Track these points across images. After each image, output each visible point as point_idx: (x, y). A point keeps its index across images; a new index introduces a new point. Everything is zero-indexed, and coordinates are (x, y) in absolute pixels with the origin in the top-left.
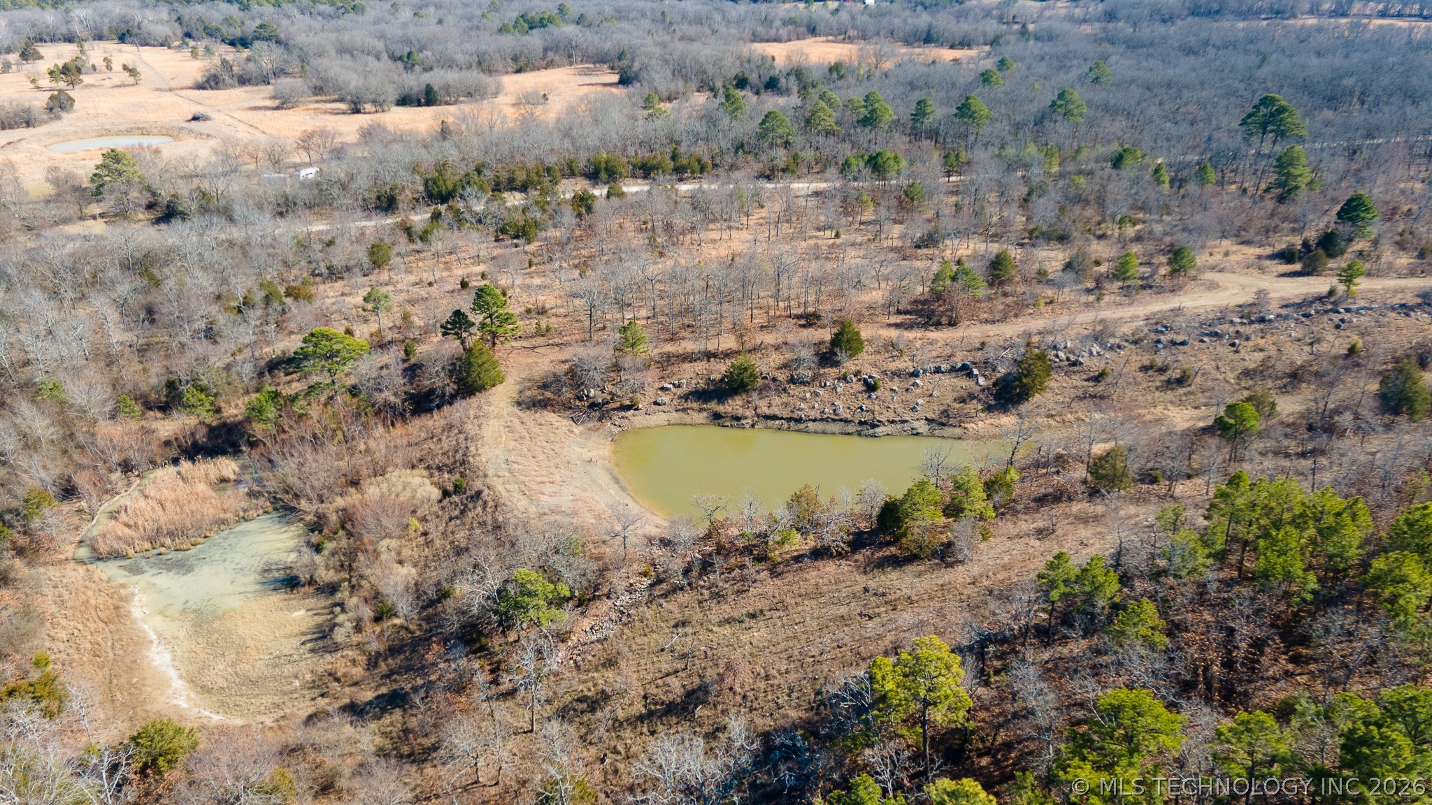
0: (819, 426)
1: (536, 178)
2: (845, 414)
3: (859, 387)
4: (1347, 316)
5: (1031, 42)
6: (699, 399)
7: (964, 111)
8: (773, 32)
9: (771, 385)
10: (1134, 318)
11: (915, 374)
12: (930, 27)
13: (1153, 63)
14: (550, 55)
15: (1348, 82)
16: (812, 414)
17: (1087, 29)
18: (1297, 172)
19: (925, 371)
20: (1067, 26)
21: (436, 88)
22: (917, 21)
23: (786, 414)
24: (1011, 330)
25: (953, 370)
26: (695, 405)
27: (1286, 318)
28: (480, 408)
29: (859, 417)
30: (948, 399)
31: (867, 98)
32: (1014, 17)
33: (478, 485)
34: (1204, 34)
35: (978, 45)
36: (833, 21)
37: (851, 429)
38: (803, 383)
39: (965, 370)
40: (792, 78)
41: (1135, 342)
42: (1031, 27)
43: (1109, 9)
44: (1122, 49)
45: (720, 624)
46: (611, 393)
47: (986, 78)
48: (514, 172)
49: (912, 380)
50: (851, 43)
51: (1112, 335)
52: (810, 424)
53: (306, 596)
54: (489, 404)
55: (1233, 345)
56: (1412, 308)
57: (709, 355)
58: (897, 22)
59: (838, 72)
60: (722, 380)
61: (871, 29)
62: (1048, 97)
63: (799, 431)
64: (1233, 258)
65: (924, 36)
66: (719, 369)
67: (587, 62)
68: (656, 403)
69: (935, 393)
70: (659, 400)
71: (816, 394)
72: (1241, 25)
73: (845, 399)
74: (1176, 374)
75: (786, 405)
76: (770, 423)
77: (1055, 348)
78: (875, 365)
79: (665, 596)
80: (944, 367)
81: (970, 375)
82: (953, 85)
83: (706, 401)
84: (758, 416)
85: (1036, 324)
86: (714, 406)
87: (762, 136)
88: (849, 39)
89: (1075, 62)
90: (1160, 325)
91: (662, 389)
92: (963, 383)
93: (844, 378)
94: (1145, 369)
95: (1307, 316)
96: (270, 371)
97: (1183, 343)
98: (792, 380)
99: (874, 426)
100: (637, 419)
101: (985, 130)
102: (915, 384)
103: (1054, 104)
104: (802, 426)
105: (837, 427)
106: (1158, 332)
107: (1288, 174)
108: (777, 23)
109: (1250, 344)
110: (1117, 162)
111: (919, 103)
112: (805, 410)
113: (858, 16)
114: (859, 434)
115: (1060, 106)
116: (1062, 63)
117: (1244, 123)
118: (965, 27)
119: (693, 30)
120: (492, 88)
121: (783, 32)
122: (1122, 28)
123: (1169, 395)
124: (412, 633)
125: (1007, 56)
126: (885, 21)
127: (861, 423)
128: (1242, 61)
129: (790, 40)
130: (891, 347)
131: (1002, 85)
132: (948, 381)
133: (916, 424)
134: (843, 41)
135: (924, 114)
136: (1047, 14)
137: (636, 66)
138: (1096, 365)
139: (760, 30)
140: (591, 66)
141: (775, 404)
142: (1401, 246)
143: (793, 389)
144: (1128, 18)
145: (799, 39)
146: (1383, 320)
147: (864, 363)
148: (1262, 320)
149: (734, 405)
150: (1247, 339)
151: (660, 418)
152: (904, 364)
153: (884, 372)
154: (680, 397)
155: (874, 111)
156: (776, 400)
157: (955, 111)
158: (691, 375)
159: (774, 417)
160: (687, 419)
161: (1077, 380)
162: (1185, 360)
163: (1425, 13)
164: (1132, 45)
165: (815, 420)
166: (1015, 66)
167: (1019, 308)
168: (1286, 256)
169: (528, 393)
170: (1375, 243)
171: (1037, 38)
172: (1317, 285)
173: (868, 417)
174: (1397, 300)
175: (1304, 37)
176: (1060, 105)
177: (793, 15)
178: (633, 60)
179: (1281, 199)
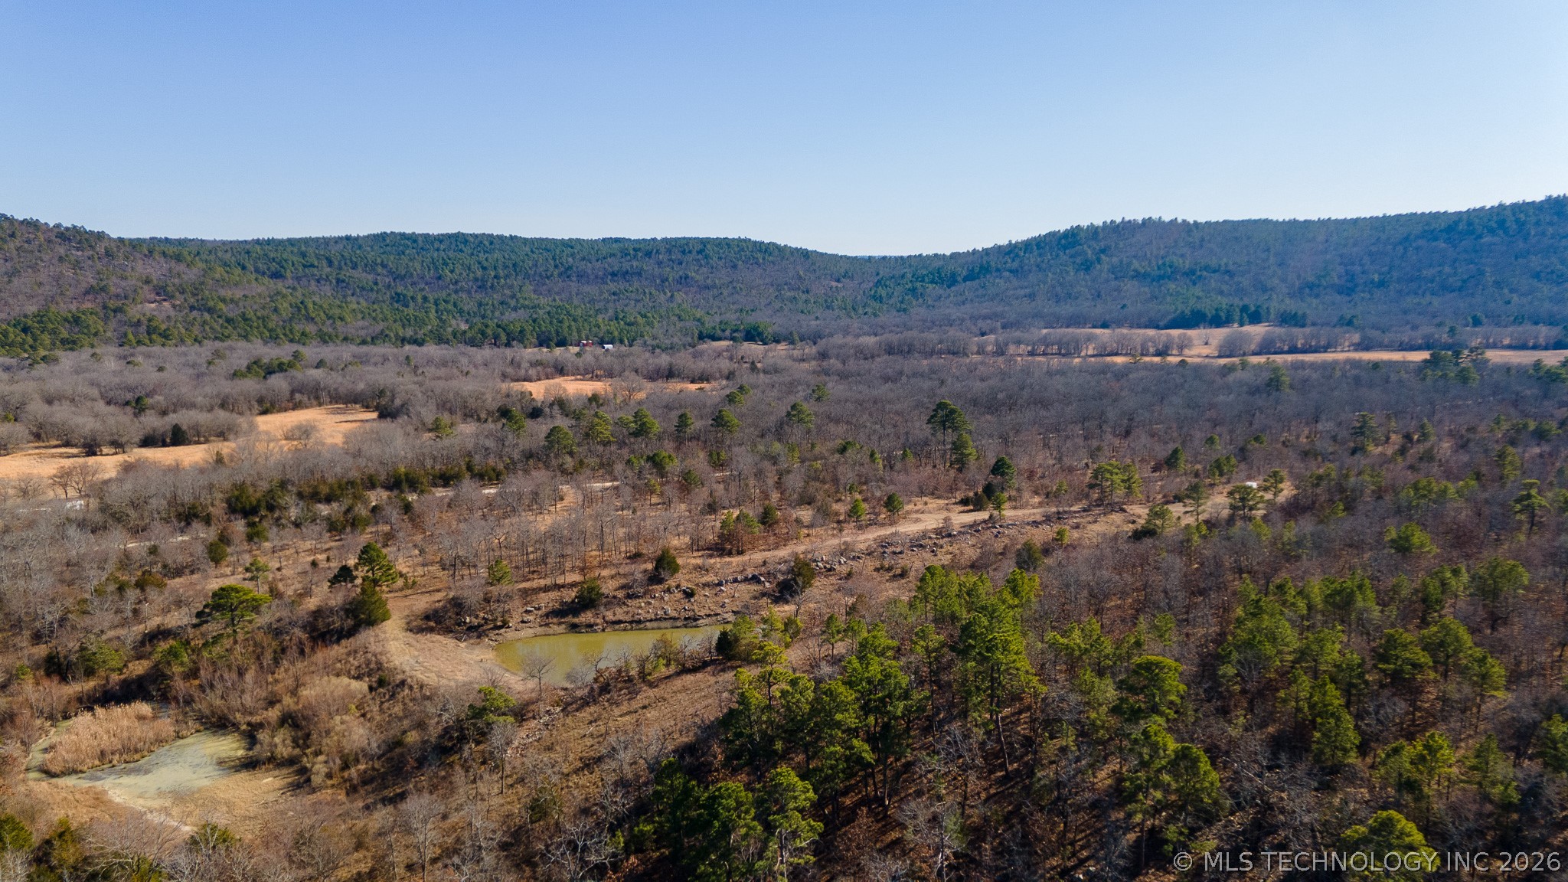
0: (655, 624)
1: (339, 492)
2: (674, 614)
3: (680, 595)
4: (1001, 530)
5: (762, 375)
6: (557, 616)
7: (719, 421)
8: (522, 372)
9: (612, 602)
10: (865, 541)
11: (720, 584)
12: (671, 364)
13: (861, 387)
14: (298, 396)
15: (1000, 396)
16: (649, 617)
17: (805, 366)
18: (967, 452)
19: (727, 581)
20: (789, 363)
21: (184, 428)
22: (657, 361)
23: (628, 618)
24: (783, 553)
25: (746, 580)
26: (555, 620)
27: (964, 533)
28: (377, 636)
29: (683, 614)
30: (747, 597)
31: (636, 415)
32: (742, 358)
33: (399, 677)
34: (898, 367)
35: (715, 379)
36: (580, 362)
37: (679, 623)
38: (638, 597)
39: (755, 579)
40: (556, 407)
41: (869, 554)
42: (759, 365)
43: (821, 350)
44: (836, 378)
45: (621, 716)
46: (484, 618)
47: (730, 399)
48: (316, 487)
49: (718, 589)
50: (599, 380)
51: (853, 551)
52: (648, 624)
53: (267, 770)
54: (385, 632)
55: (933, 551)
56: (1040, 523)
57: (558, 587)
58: (639, 362)
59: (597, 402)
60: (573, 601)
61: (617, 368)
62: (783, 409)
63: (640, 629)
64: (929, 506)
65: (666, 373)
66: (570, 595)
67: (337, 403)
68: (523, 622)
69: (736, 595)
70: (525, 619)
71: (650, 603)
72: (925, 362)
73: (671, 604)
74: (899, 571)
75: (627, 613)
76: (617, 627)
77: (815, 561)
78: (689, 581)
79: (577, 710)
80: (739, 578)
81: (759, 582)
82: (705, 406)
83: (563, 617)
84: (607, 622)
85: (801, 549)
86: (570, 619)
87: (550, 447)
88: (598, 378)
89: (800, 388)
90: (884, 543)
91: (527, 612)
92: (755, 588)
93: (668, 590)
94: (877, 570)
95: (977, 531)
96: (150, 641)
97: (900, 553)
98: (629, 596)
99: (696, 620)
100: (509, 634)
101: (737, 435)
102: (721, 590)
103: (789, 414)
104: (642, 626)
105: (668, 624)
106: (883, 546)
107: (962, 454)
108: (525, 365)
109: (944, 550)
110: (843, 450)
111: (680, 417)
112: (642, 614)
113: (601, 358)
114: (685, 626)
115: (794, 416)
116: (791, 387)
117: (929, 422)
118: (701, 365)
119: (442, 372)
120: (245, 426)
121: (532, 372)
122: (834, 363)
123: (895, 584)
124: (378, 770)
125: (744, 383)
126: (628, 361)
127: (686, 619)
128: (926, 385)
129: (539, 380)
130: (699, 568)
131: (746, 402)
132: (743, 587)
133: (726, 616)
134: (591, 379)
135: (686, 426)
136: (771, 354)
137: (398, 402)
138: (844, 570)
139: (510, 370)
140: (341, 406)
141: (620, 613)
142: (1036, 493)
143: (629, 602)
144: (837, 357)
145: (548, 378)
146: (1024, 531)
147: (683, 579)
148: (949, 535)
149: (587, 617)
150: (942, 547)
151: (527, 632)
152: (710, 578)
153: (697, 585)
154: (541, 616)
155: (644, 424)
156: (618, 610)
157: (711, 422)
158: (548, 600)
159: (620, 622)
160: (551, 631)
161: (833, 580)
162: (902, 562)
163: (1063, 351)
164: (843, 376)
165: (651, 620)
166: (752, 392)
167: (786, 540)
168: (965, 502)
169: (415, 623)
170: (1019, 490)
171: (765, 372)
172: (983, 515)
173: (691, 614)
174: (1031, 519)
175: (972, 369)
176: (794, 414)
177: (539, 358)
178: (393, 397)
179: (960, 470)
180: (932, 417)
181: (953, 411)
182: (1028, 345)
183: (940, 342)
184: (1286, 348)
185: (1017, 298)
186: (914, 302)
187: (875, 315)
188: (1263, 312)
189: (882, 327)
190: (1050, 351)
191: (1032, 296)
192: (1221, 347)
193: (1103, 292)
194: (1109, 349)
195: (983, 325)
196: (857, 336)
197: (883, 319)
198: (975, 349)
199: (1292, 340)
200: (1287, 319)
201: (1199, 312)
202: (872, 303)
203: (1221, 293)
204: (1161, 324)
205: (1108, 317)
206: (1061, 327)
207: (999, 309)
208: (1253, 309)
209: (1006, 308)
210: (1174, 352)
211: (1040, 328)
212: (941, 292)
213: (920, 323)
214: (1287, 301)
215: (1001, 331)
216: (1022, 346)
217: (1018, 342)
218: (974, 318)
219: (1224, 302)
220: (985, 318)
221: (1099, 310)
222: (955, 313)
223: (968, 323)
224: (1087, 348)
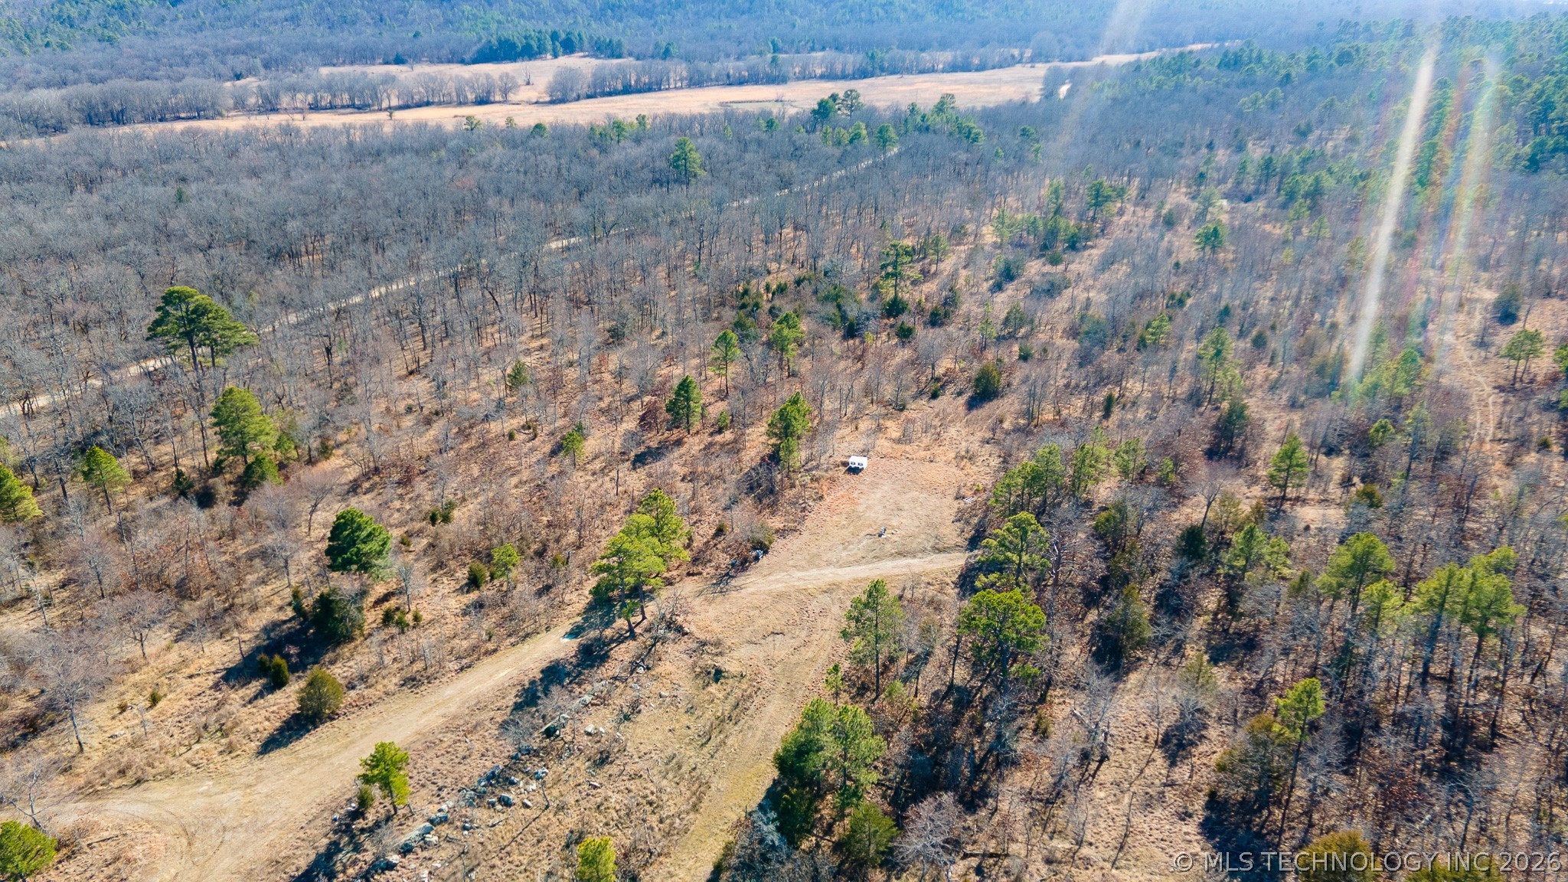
163: (357, 102)
180: (158, 323)
181: (201, 311)
182: (307, 92)
183: (175, 92)
184: (620, 87)
185: (276, 23)
186: (124, 27)
187: (62, 47)
188: (575, 39)
189: (75, 69)
190: (338, 102)
191: (294, 19)
192: (551, 90)
193: (385, 14)
194: (417, 98)
195: (239, 62)
196: (30, 87)
197: (75, 54)
198: (231, 102)
199: (625, 77)
200: (607, 49)
201: (507, 41)
202: (57, 27)
203: (522, 16)
204: (467, 57)
205: (400, 49)
206: (344, 63)
207: (254, 39)
208: (563, 36)
209: (264, 38)
210: (498, 98)
211: (316, 67)
212: (163, 12)
213: (136, 61)
214: (594, 25)
215: (263, 71)
216: (300, 96)
217: (293, 89)
218: (222, 53)
219: (531, 27)
220: (236, 52)
221: (387, 40)
222: (188, 44)
223: (212, 60)
224: (389, 97)
